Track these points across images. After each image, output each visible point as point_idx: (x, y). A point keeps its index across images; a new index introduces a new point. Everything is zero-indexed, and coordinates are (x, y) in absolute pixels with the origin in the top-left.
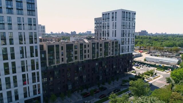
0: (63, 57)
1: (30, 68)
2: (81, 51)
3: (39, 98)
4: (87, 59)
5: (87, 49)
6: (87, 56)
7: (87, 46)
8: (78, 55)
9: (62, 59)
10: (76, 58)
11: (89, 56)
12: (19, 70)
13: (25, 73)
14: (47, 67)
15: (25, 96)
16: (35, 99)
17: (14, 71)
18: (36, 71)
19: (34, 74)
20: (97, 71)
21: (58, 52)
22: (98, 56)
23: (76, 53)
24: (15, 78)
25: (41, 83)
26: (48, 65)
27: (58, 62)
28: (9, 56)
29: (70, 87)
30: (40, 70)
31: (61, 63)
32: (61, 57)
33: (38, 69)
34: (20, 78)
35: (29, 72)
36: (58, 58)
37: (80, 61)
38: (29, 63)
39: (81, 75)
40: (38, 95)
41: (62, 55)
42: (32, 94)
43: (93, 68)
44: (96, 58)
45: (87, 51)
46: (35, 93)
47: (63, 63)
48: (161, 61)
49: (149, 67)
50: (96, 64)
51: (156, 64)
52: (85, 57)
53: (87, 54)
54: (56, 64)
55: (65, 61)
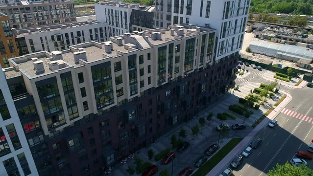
0: (85, 99)
2: (132, 75)
4: (147, 87)
5: (146, 64)
6: (146, 82)
8: (126, 84)
10: (120, 92)
11: (150, 80)
14: (46, 137)
23: (119, 81)
26: (47, 132)
27: (73, 114)
31: (82, 114)
32: (79, 100)
36: (72, 104)
37: (129, 98)
41: (84, 95)
43: (160, 103)
44: (167, 82)
45: (146, 71)
47: (87, 113)
48: (281, 53)
49: (260, 70)
50: (167, 93)
51: (272, 63)
52: (142, 84)
53: (146, 76)
54: (68, 123)
55: (93, 109)
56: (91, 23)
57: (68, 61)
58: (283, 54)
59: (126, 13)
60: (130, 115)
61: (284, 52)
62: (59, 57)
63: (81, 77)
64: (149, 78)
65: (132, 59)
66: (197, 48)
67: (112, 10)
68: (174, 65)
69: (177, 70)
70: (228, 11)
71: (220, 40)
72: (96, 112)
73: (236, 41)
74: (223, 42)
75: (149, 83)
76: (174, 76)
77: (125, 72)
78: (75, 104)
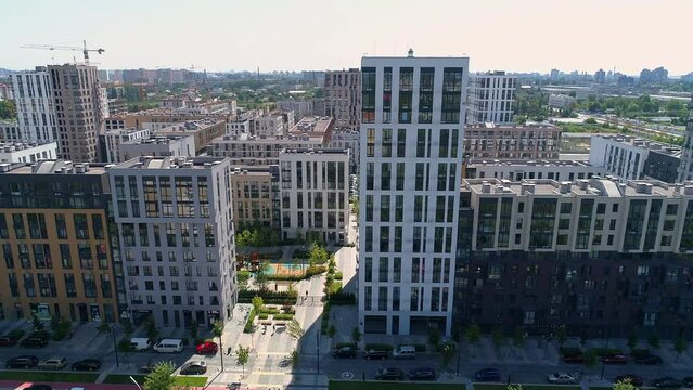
0: (519, 231)
1: (430, 246)
2: (583, 224)
3: (442, 321)
4: (604, 247)
5: (609, 215)
6: (604, 240)
7: (609, 208)
8: (572, 232)
9: (518, 236)
10: (562, 240)
11: (611, 238)
12: (407, 246)
13: (420, 255)
14: (472, 252)
15: (414, 307)
16: (433, 319)
17: (398, 248)
18: (443, 255)
19: (437, 262)
20: (640, 293)
21: (506, 217)
22: (649, 243)
23: (564, 224)
24: (398, 262)
25: (451, 286)
26: (474, 248)
27: (503, 242)
28: (392, 214)
29: (530, 317)
30: (452, 256)
31: (512, 246)
32: (513, 231)
33: (448, 251)
34: (407, 265)
35: (428, 256)
36: (505, 231)
37: (573, 250)
38: (431, 236)
39: (572, 293)
40: (440, 314)
41: (519, 226)
42: (427, 306)
43: (623, 279)
44: (641, 251)
45: (607, 225)
46: (434, 307)
47: (517, 247)
50: (640, 270)
52: (597, 241)
53: (606, 232)
54: (496, 249)
55: (525, 245)
56: (576, 164)
57: (515, 190)
59: (638, 155)
60: (569, 273)
62: (507, 185)
63: (521, 207)
65: (587, 204)
67: (617, 149)
68: (660, 232)
69: (665, 241)
72: (527, 249)
75: (610, 243)
76: (657, 248)
77: (575, 217)
78: (508, 233)
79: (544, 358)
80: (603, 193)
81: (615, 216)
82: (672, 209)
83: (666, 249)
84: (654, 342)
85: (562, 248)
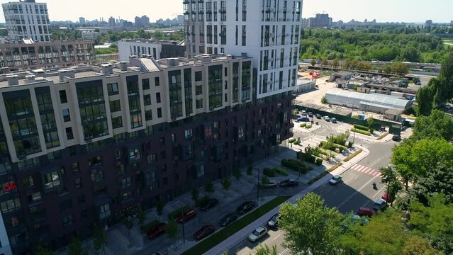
0: (68, 124)
2: (133, 101)
4: (156, 121)
5: (153, 90)
6: (155, 114)
7: (152, 82)
8: (125, 113)
9: (69, 130)
10: (117, 123)
11: (160, 112)
14: (13, 165)
20: (190, 153)
21: (47, 111)
22: (189, 110)
23: (115, 106)
27: (51, 142)
29: (105, 211)
31: (64, 143)
32: (61, 126)
36: (51, 129)
37: (130, 130)
39: (138, 172)
41: (67, 118)
43: (176, 145)
44: (184, 117)
45: (153, 98)
47: (72, 143)
48: (364, 103)
49: (334, 122)
50: (187, 133)
51: (351, 114)
52: (148, 116)
53: (154, 106)
54: (45, 152)
55: (80, 138)
58: (368, 104)
60: (132, 154)
61: (369, 102)
63: (63, 96)
64: (159, 110)
65: (132, 81)
66: (228, 79)
68: (194, 97)
69: (199, 104)
70: (267, 37)
71: (259, 73)
72: (83, 142)
73: (285, 76)
74: (266, 76)
75: (160, 116)
76: (195, 112)
77: (124, 97)
78: (55, 129)
79: (130, 246)
80: (143, 69)
81: (158, 89)
82: (199, 76)
83: (201, 111)
84: (209, 188)
85: (120, 131)
